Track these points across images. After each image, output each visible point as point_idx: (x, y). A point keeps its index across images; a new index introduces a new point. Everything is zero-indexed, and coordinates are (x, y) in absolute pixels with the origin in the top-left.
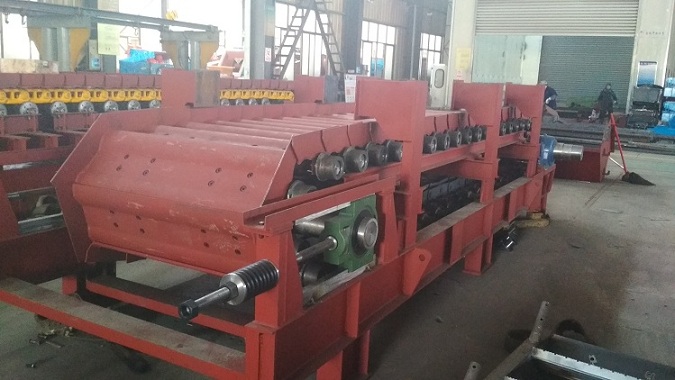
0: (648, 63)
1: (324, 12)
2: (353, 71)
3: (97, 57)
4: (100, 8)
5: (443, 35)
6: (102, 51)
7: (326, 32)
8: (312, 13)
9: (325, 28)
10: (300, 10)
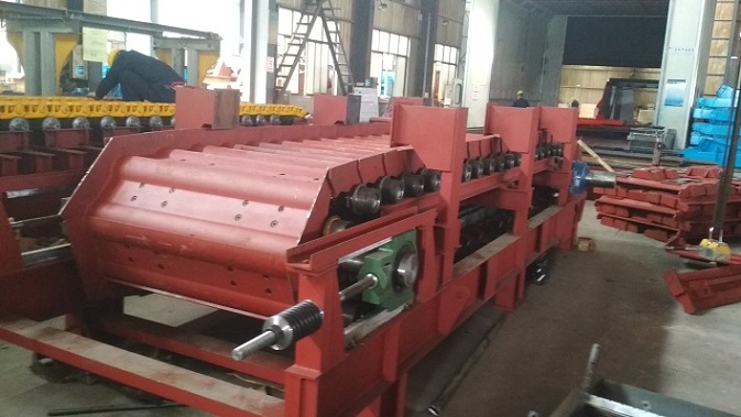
0: (676, 81)
1: (331, 20)
2: (362, 84)
3: (81, 64)
4: (86, 11)
5: (459, 48)
6: (87, 58)
7: (333, 41)
8: (319, 20)
9: (333, 36)
10: (305, 17)
